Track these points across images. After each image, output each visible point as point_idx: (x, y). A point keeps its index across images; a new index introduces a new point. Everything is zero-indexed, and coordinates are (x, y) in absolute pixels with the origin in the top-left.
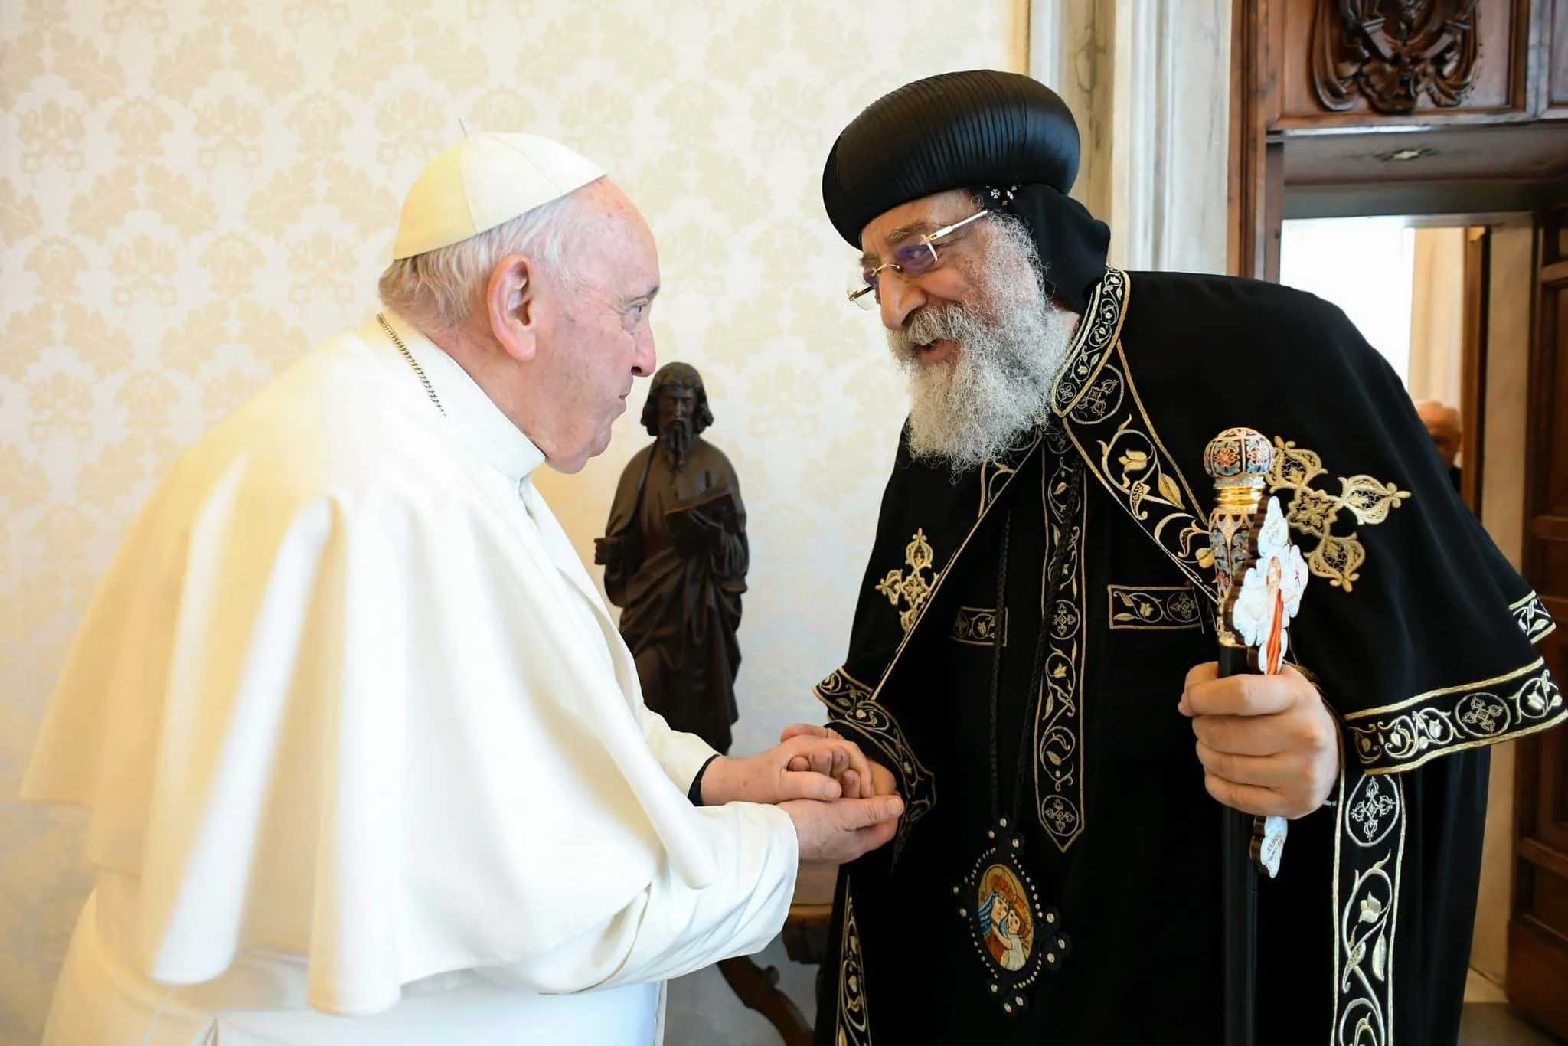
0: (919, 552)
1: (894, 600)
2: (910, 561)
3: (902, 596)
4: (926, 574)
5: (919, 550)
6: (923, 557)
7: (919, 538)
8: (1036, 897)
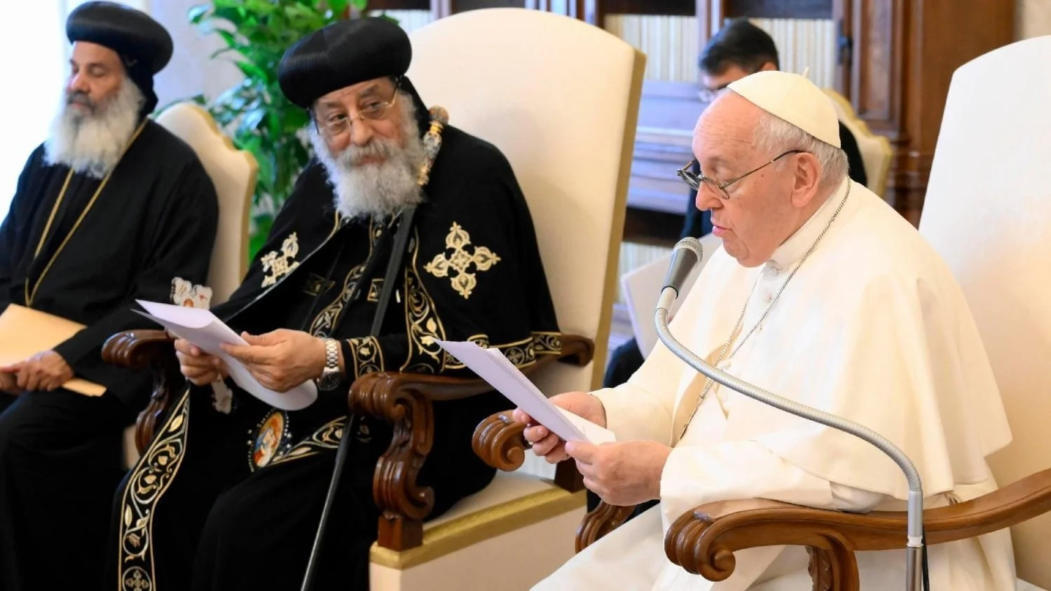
0: (291, 246)
1: (265, 269)
2: (284, 249)
3: (270, 268)
4: (290, 260)
5: (291, 245)
6: (292, 250)
7: (293, 238)
8: (288, 422)
